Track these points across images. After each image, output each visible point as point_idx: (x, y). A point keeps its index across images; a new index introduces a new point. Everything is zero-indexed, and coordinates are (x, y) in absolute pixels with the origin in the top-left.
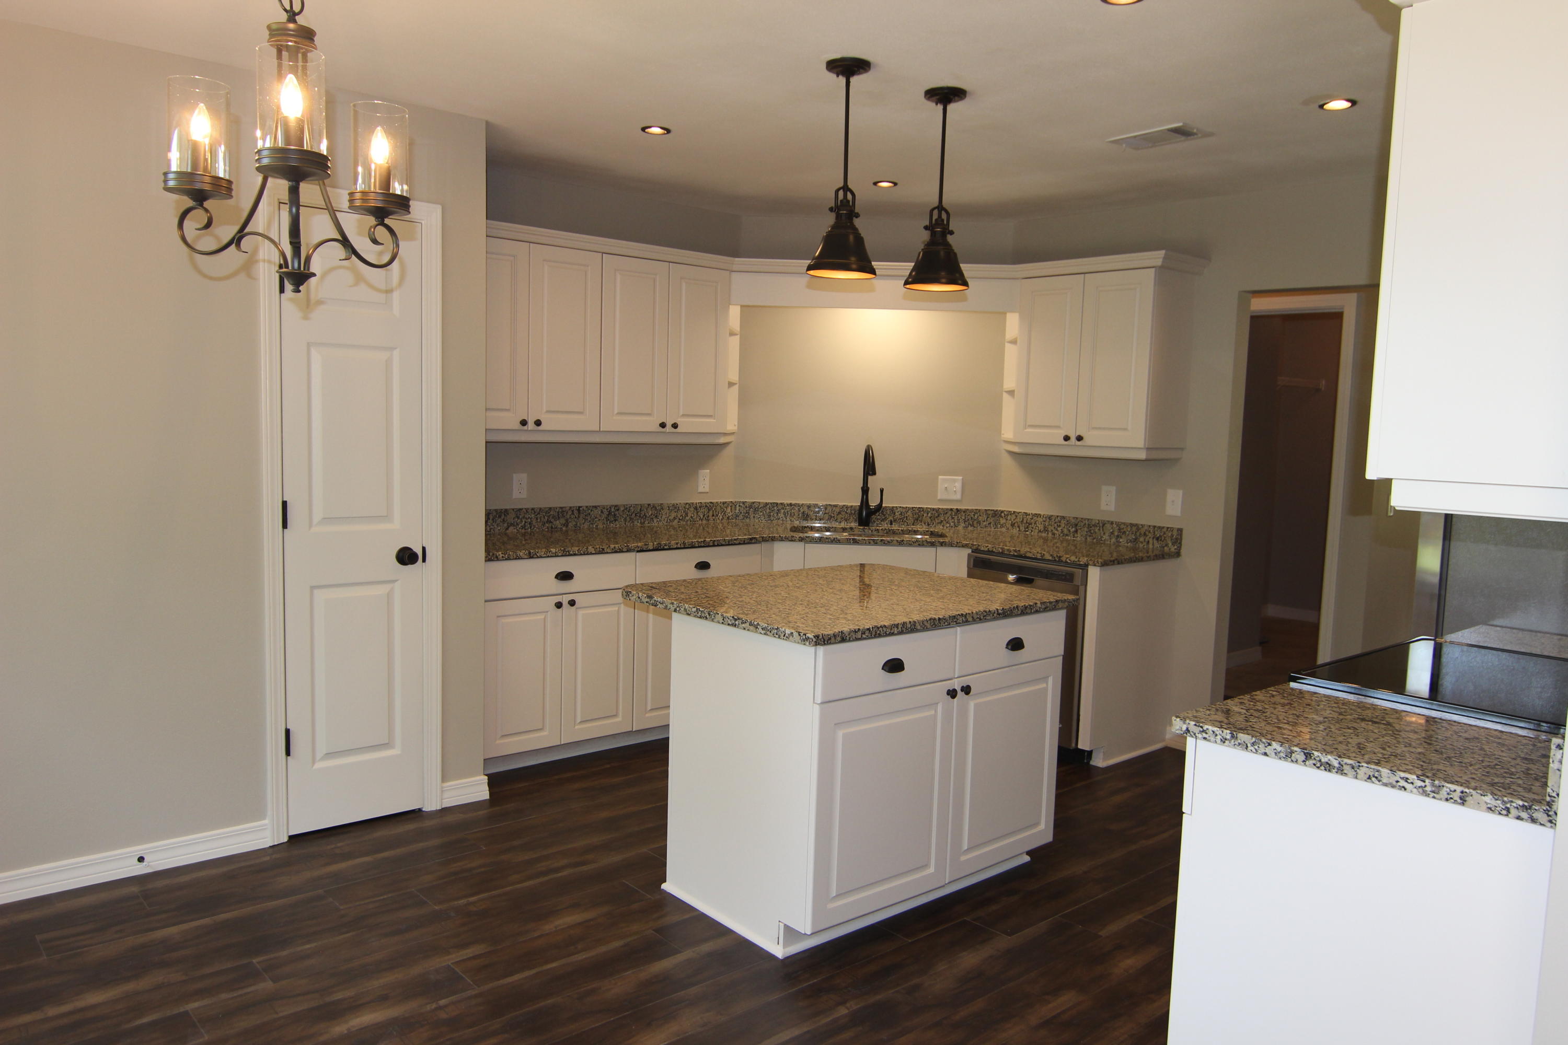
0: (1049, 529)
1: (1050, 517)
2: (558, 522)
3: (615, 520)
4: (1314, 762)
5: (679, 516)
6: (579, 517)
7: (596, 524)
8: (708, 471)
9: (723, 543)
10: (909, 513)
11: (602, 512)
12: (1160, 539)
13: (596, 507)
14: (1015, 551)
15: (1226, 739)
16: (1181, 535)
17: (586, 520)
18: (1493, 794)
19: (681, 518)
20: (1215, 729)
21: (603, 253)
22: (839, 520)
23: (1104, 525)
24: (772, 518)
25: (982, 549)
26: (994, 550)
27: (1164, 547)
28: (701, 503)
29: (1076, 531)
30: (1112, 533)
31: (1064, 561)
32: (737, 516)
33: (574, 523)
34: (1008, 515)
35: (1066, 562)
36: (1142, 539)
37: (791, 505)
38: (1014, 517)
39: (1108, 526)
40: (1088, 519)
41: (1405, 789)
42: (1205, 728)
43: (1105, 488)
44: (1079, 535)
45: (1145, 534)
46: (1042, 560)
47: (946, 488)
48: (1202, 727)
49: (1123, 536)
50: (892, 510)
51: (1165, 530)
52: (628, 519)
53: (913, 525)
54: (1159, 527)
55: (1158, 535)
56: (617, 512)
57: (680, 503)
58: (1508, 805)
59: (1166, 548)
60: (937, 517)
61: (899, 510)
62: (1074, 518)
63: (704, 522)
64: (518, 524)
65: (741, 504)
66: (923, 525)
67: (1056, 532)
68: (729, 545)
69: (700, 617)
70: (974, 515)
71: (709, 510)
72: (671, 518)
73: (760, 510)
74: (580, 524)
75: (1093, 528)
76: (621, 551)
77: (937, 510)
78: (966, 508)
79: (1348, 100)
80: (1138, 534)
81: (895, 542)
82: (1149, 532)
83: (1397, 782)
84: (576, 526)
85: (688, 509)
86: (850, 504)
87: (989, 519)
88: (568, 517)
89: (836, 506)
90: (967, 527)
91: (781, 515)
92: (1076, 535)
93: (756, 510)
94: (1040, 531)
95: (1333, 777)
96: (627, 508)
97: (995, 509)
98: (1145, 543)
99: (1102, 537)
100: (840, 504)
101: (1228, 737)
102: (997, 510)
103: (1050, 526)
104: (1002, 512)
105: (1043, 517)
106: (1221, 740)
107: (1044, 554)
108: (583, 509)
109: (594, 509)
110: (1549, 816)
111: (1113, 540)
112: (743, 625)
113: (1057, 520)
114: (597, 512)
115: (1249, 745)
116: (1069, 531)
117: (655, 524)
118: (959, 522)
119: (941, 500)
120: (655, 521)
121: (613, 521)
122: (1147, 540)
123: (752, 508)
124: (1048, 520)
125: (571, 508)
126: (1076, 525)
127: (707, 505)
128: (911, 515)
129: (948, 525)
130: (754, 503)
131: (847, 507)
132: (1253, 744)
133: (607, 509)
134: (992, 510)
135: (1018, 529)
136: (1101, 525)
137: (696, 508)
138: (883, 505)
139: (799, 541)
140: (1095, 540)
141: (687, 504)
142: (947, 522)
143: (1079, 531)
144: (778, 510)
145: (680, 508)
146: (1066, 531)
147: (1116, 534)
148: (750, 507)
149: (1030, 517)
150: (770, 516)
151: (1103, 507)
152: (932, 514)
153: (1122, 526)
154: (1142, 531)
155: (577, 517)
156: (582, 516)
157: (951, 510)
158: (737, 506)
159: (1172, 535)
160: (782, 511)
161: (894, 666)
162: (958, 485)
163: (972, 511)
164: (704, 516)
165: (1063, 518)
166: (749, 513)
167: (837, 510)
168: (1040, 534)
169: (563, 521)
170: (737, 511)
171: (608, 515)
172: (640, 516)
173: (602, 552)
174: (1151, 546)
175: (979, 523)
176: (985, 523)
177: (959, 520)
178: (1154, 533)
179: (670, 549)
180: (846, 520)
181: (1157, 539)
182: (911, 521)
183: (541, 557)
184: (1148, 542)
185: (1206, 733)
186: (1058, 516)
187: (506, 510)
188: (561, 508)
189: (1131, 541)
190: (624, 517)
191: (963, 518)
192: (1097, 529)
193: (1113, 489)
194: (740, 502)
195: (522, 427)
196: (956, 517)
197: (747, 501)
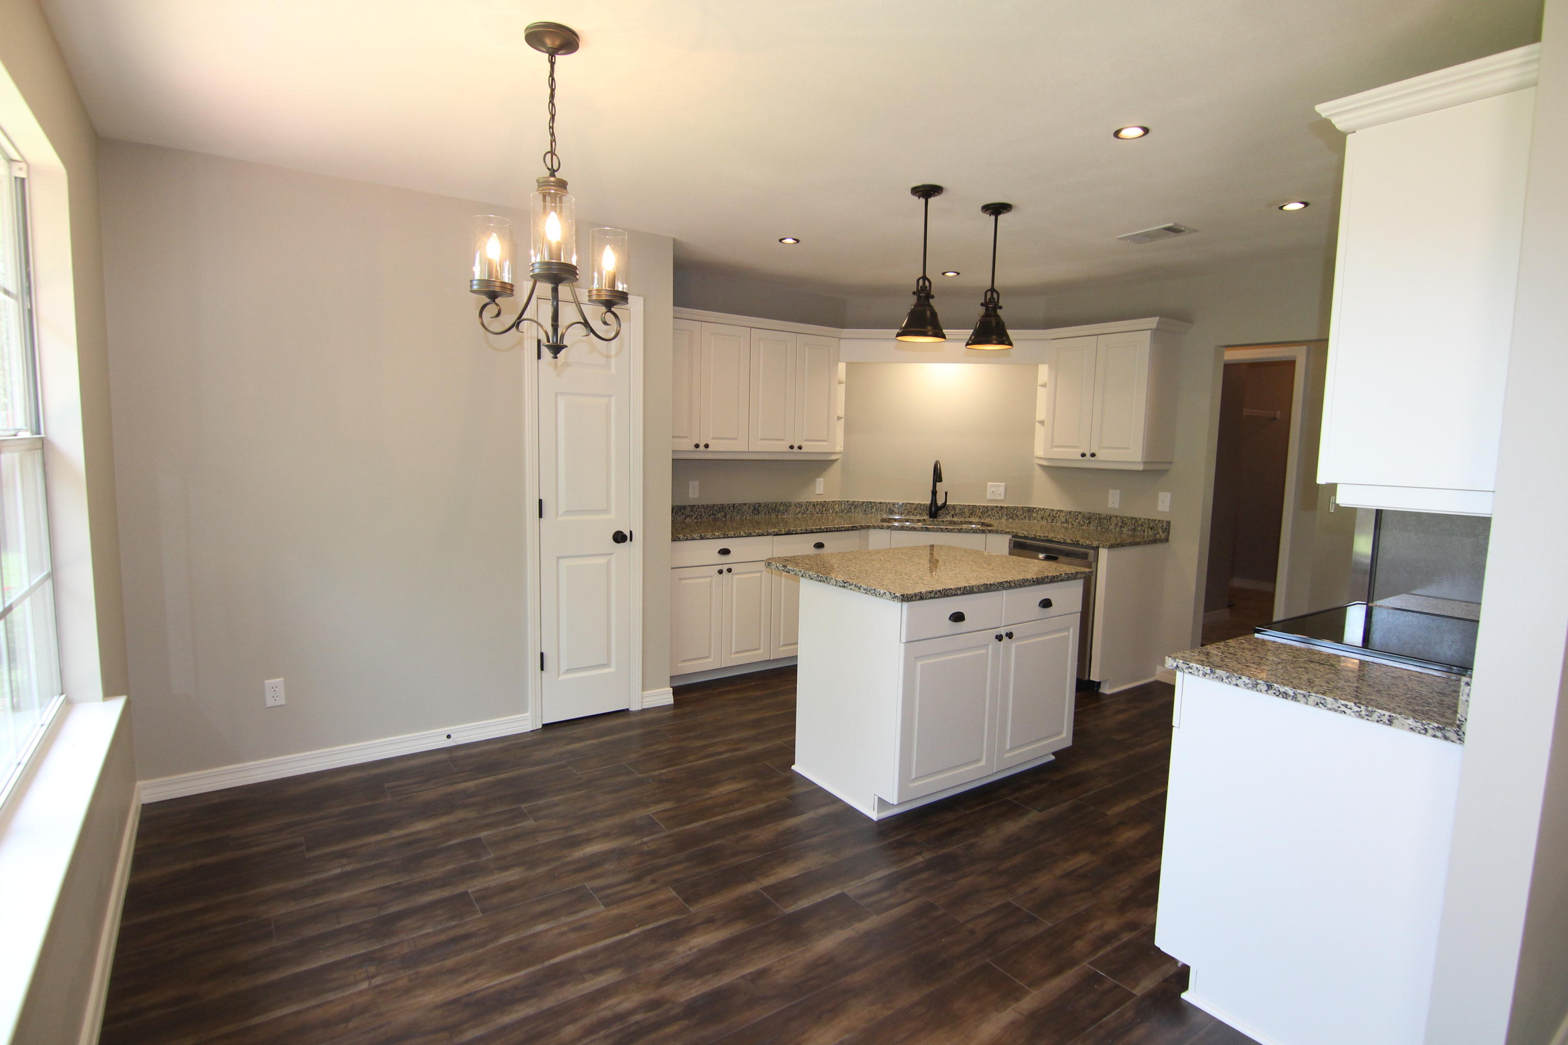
0: (1070, 521)
1: (1070, 513)
2: (719, 514)
3: (759, 513)
4: (1274, 691)
5: (802, 511)
6: (733, 511)
7: (745, 516)
8: (823, 479)
9: (834, 530)
10: (966, 509)
11: (749, 508)
12: (1153, 528)
13: (745, 504)
14: (1044, 536)
15: (1206, 674)
16: (1169, 526)
17: (738, 513)
18: (1414, 718)
20: (1198, 666)
21: (751, 328)
22: (915, 514)
23: (1110, 518)
24: (868, 513)
25: (1020, 535)
26: (1029, 536)
27: (1156, 535)
28: (817, 501)
29: (1090, 523)
30: (1117, 524)
31: (1081, 543)
32: (842, 511)
33: (730, 515)
34: (1038, 511)
35: (1082, 545)
36: (1139, 529)
37: (881, 503)
38: (1043, 512)
39: (1113, 519)
40: (1099, 514)
41: (1345, 713)
42: (1190, 665)
43: (1111, 492)
44: (1092, 526)
46: (1065, 543)
47: (993, 491)
48: (1188, 664)
49: (1125, 526)
50: (954, 507)
51: (1157, 522)
52: (767, 513)
53: (969, 517)
54: (1152, 520)
55: (1152, 526)
56: (759, 508)
57: (803, 502)
58: (1426, 727)
59: (1158, 535)
60: (986, 512)
61: (958, 506)
62: (1088, 513)
63: (820, 515)
64: (692, 516)
65: (846, 503)
66: (976, 518)
67: (1074, 523)
68: (837, 531)
69: (820, 581)
70: (1014, 511)
71: (823, 507)
72: (797, 512)
73: (859, 507)
75: (1102, 520)
76: (763, 535)
77: (987, 507)
78: (1008, 505)
79: (1302, 203)
80: (1136, 525)
81: (956, 530)
82: (1145, 523)
83: (1339, 707)
84: (731, 517)
85: (808, 506)
86: (923, 503)
87: (1024, 513)
88: (726, 511)
89: (913, 504)
90: (1008, 519)
91: (874, 510)
92: (1089, 526)
93: (856, 507)
94: (1062, 522)
95: (1289, 703)
96: (766, 505)
97: (1029, 506)
98: (1142, 532)
99: (1109, 527)
100: (916, 503)
101: (1208, 672)
102: (1030, 508)
103: (1070, 519)
104: (1035, 508)
105: (1065, 512)
106: (1203, 674)
107: (1066, 539)
108: (736, 506)
109: (744, 506)
110: (1458, 735)
111: (1118, 529)
112: (850, 587)
113: (1075, 515)
114: (746, 508)
115: (1224, 678)
116: (1085, 522)
117: (785, 516)
118: (1002, 516)
119: (990, 501)
120: (786, 514)
121: (756, 514)
122: (1143, 529)
123: (853, 506)
124: (1068, 514)
125: (728, 505)
126: (1090, 518)
127: (822, 503)
129: (994, 518)
130: (854, 502)
131: (921, 505)
132: (1227, 678)
133: (753, 506)
134: (1027, 507)
135: (1046, 521)
136: (1108, 518)
137: (814, 505)
138: (947, 504)
139: (887, 528)
140: (1104, 529)
141: (808, 502)
142: (994, 516)
143: (1092, 523)
144: (872, 507)
145: (803, 505)
146: (1082, 523)
147: (1120, 525)
148: (852, 505)
149: (1056, 512)
150: (865, 511)
151: (1110, 505)
152: (983, 510)
153: (1124, 519)
154: (1140, 522)
156: (736, 510)
157: (997, 507)
158: (843, 504)
159: (1162, 526)
160: (875, 507)
161: (958, 617)
162: (1002, 489)
163: (1012, 507)
164: (819, 511)
165: (1080, 513)
166: (851, 509)
167: (914, 507)
168: (1062, 525)
169: (723, 514)
170: (843, 507)
171: (754, 510)
172: (775, 511)
173: (750, 535)
174: (1146, 534)
175: (1017, 516)
176: (1022, 517)
177: (1003, 514)
178: (1149, 524)
179: (796, 534)
180: (920, 514)
181: (1151, 529)
182: (968, 514)
183: (709, 538)
184: (1144, 531)
185: (1191, 669)
186: (1076, 512)
187: (684, 506)
188: (722, 505)
189: (1131, 530)
190: (765, 511)
191: (1006, 513)
192: (1105, 521)
193: (1118, 492)
194: (845, 501)
195: (696, 449)
196: (1000, 512)
197: (850, 500)
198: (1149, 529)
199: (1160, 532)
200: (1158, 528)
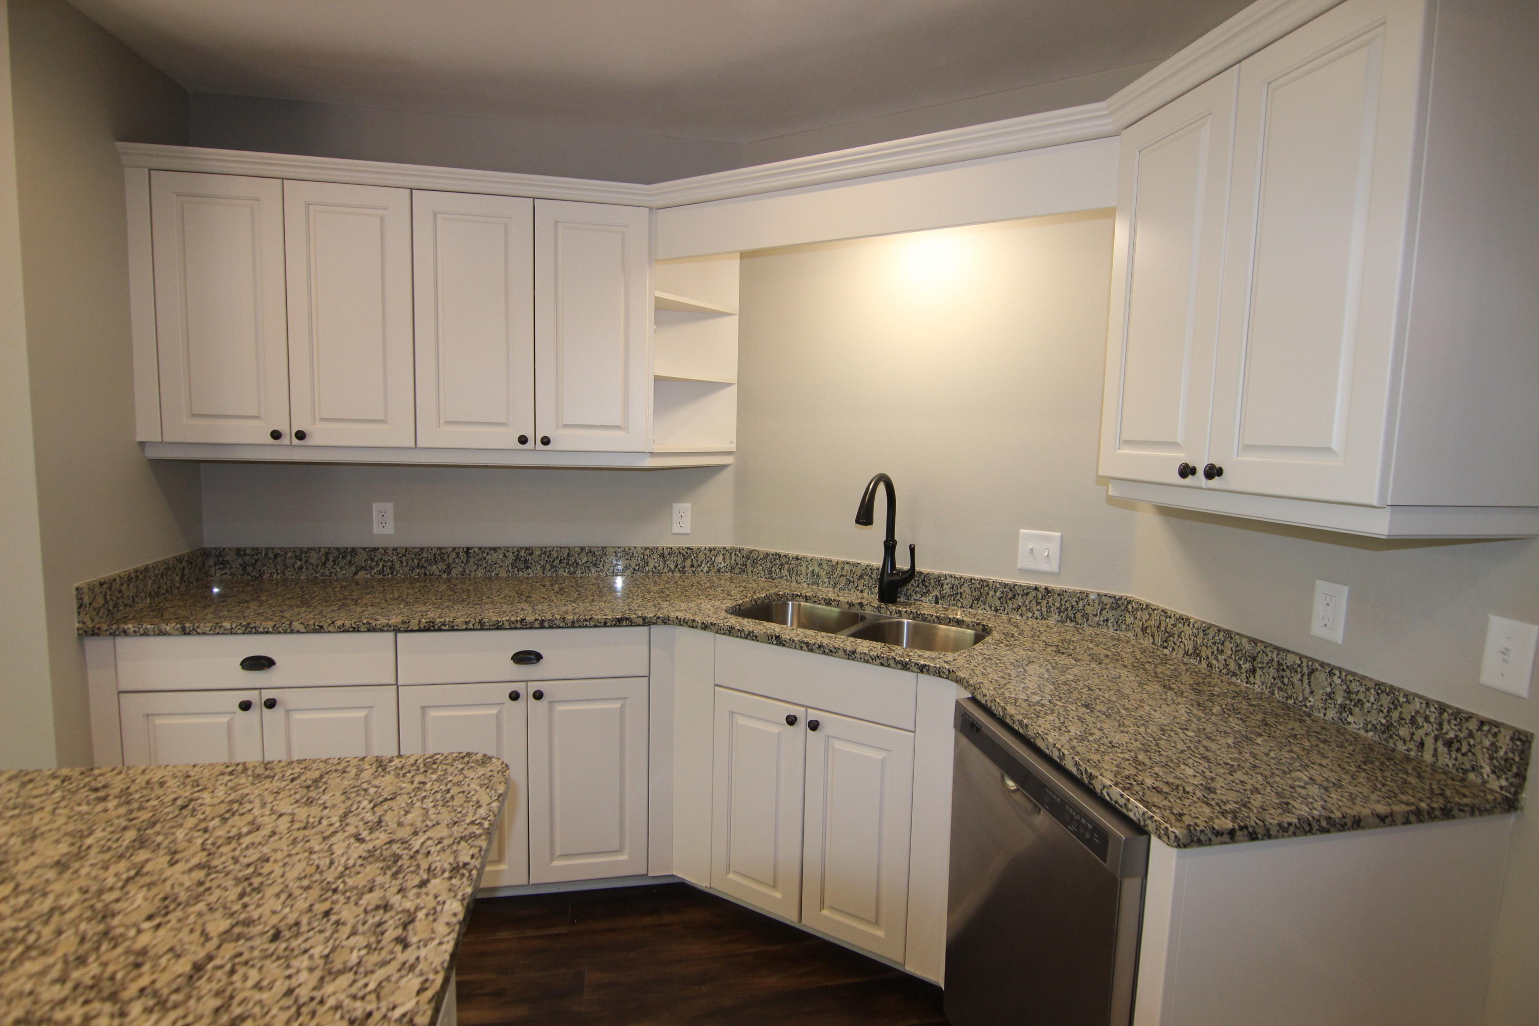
0: (1203, 654)
1: (1206, 629)
2: (434, 567)
3: (527, 568)
6: (468, 562)
7: (496, 572)
8: (690, 504)
10: (966, 588)
11: (505, 556)
12: (1456, 745)
13: (495, 549)
16: (1527, 752)
19: (637, 568)
21: (412, 189)
22: (860, 588)
23: (1312, 671)
24: (774, 576)
27: (1465, 771)
28: (671, 548)
29: (1253, 671)
30: (1330, 696)
32: (733, 568)
33: (461, 569)
34: (1137, 610)
36: (1404, 732)
37: (797, 558)
38: (1146, 615)
39: (1321, 676)
40: (1282, 649)
43: (1321, 586)
44: (1258, 681)
45: (1413, 720)
47: (1032, 550)
49: (1357, 710)
51: (1473, 725)
52: (548, 567)
53: (971, 607)
54: (1457, 715)
55: (1451, 735)
56: (529, 558)
57: (635, 548)
59: (1476, 778)
60: (1011, 599)
61: (948, 580)
62: (1250, 639)
64: (371, 568)
65: (738, 553)
66: (988, 609)
67: (1214, 662)
70: (1077, 602)
71: (685, 559)
73: (760, 563)
74: (471, 572)
75: (1288, 672)
77: (1012, 588)
78: (1064, 587)
80: (1395, 715)
82: (1427, 719)
86: (867, 563)
87: (1104, 612)
88: (451, 561)
90: (1063, 622)
91: (785, 572)
92: (1252, 680)
93: (754, 562)
94: (1188, 651)
96: (546, 552)
97: (1118, 594)
98: (1412, 745)
99: (1306, 696)
102: (1121, 598)
103: (1204, 648)
104: (1129, 602)
105: (1193, 624)
108: (475, 552)
109: (491, 552)
111: (1332, 713)
113: (1218, 637)
114: (496, 556)
116: (1240, 665)
117: (593, 574)
118: (1049, 612)
119: (1024, 572)
120: (593, 570)
121: (522, 569)
122: (1417, 738)
123: (751, 559)
124: (1201, 634)
125: (454, 549)
126: (1254, 659)
127: (682, 551)
128: (968, 591)
129: (1030, 614)
130: (751, 552)
131: (863, 568)
133: (513, 553)
134: (1110, 597)
135: (1151, 640)
136: (1308, 668)
137: (662, 555)
138: (917, 569)
139: (704, 628)
140: (1290, 702)
141: (646, 549)
142: (1029, 610)
143: (1259, 672)
144: (781, 565)
145: (635, 554)
146: (1233, 666)
147: (1340, 698)
148: (748, 557)
149: (1172, 621)
150: (771, 572)
151: (1316, 629)
152: (1003, 592)
153: (1355, 686)
154: (1408, 711)
155: (465, 561)
156: (472, 560)
157: (1036, 589)
158: (733, 554)
159: (1494, 747)
160: (786, 566)
162: (1053, 548)
163: (1073, 594)
164: (676, 566)
165: (1229, 634)
166: (746, 565)
167: (849, 571)
169: (442, 566)
170: (734, 561)
171: (515, 560)
172: (568, 564)
174: (1428, 757)
175: (1086, 616)
176: (1097, 619)
177: (1050, 607)
178: (1441, 725)
180: (865, 588)
181: (1449, 744)
182: (968, 600)
184: (1422, 744)
186: (1220, 630)
188: (439, 549)
190: (542, 563)
191: (1058, 605)
193: (1343, 595)
194: (736, 549)
195: (272, 441)
196: (1044, 602)
197: (745, 547)
198: (1440, 744)
199: (1487, 770)
200: (1477, 750)
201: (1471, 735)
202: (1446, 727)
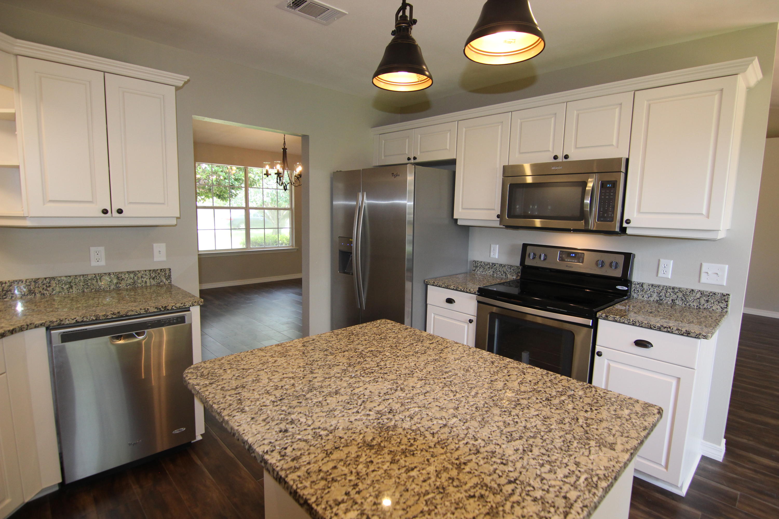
0: (37, 291)
1: (36, 281)
16: (170, 273)
23: (101, 277)
27: (159, 283)
29: (71, 287)
30: (110, 281)
36: (140, 281)
39: (104, 277)
40: (83, 275)
43: (93, 249)
44: (74, 290)
49: (122, 282)
51: (159, 271)
54: (154, 270)
55: (154, 276)
59: (161, 283)
62: (66, 277)
67: (45, 292)
75: (90, 281)
80: (136, 278)
82: (146, 275)
92: (71, 290)
98: (143, 284)
99: (100, 286)
103: (37, 289)
105: (26, 282)
107: (148, 309)
113: (45, 282)
116: (63, 288)
122: (144, 281)
124: (33, 283)
126: (70, 282)
136: (97, 277)
143: (74, 286)
146: (58, 290)
147: (115, 281)
151: (95, 263)
153: (120, 275)
154: (140, 275)
159: (164, 274)
165: (54, 278)
174: (148, 284)
178: (150, 275)
181: (154, 279)
184: (146, 282)
186: (46, 278)
189: (130, 285)
192: (94, 282)
193: (102, 249)
198: (151, 280)
199: (165, 280)
200: (161, 277)
201: (159, 274)
202: (152, 275)
